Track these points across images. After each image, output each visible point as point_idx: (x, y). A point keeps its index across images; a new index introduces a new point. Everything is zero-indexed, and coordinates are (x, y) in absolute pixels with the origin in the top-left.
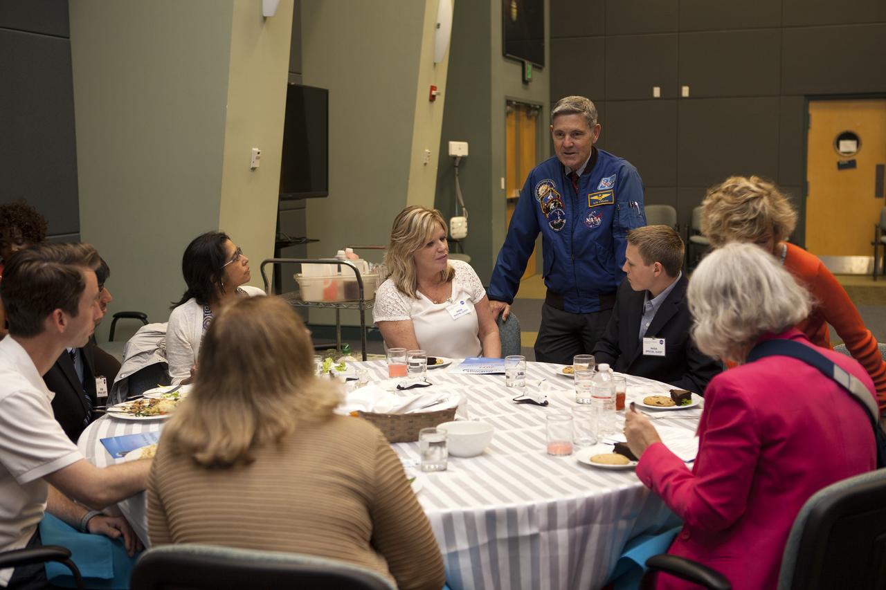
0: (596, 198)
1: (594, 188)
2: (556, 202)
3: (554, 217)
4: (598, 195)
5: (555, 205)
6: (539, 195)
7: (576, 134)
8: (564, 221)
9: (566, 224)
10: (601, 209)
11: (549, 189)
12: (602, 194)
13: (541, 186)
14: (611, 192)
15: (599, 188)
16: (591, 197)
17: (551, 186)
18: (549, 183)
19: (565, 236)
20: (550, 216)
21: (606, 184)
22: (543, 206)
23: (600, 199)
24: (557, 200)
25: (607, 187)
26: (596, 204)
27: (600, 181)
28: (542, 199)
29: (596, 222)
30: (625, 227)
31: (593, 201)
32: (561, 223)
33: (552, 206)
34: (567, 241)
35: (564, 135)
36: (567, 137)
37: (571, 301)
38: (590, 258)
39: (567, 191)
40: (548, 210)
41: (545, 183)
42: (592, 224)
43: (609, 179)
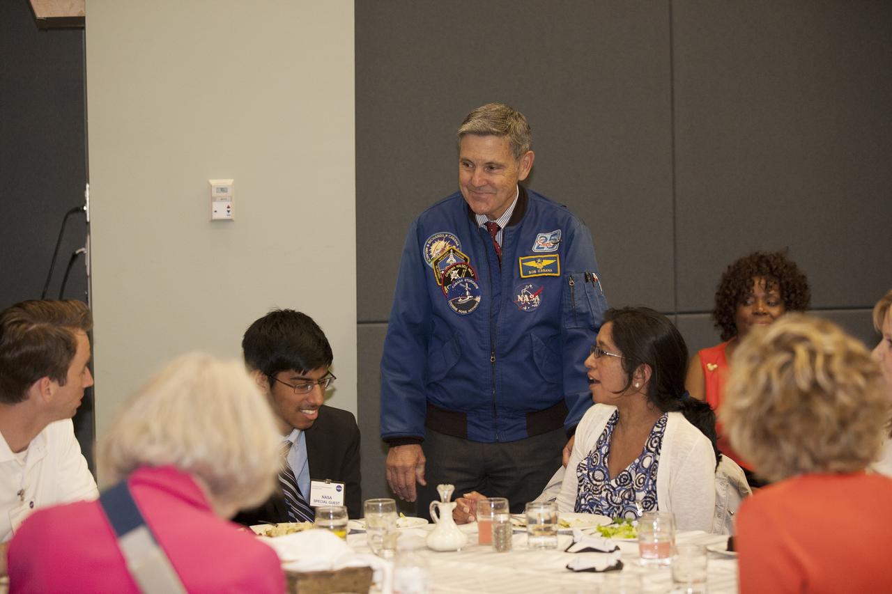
0: (532, 264)
1: (527, 250)
2: (461, 269)
3: (460, 291)
4: (536, 260)
5: (460, 273)
6: (430, 256)
7: (490, 167)
8: (478, 299)
9: (480, 304)
10: (542, 283)
11: (448, 248)
12: (542, 259)
13: (434, 242)
14: (555, 258)
15: (535, 249)
16: (523, 261)
17: (452, 243)
18: (447, 239)
19: (477, 321)
20: (451, 289)
21: (545, 242)
22: (439, 274)
23: (540, 266)
24: (464, 266)
25: (546, 249)
26: (532, 274)
27: (535, 238)
28: (436, 263)
29: (532, 303)
30: (584, 311)
31: (527, 269)
32: (472, 303)
33: (454, 274)
34: (481, 331)
35: (474, 166)
36: (479, 170)
37: (481, 424)
38: (521, 356)
39: (481, 253)
40: (447, 280)
41: (441, 239)
42: (526, 304)
43: (548, 236)
